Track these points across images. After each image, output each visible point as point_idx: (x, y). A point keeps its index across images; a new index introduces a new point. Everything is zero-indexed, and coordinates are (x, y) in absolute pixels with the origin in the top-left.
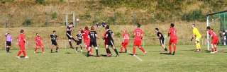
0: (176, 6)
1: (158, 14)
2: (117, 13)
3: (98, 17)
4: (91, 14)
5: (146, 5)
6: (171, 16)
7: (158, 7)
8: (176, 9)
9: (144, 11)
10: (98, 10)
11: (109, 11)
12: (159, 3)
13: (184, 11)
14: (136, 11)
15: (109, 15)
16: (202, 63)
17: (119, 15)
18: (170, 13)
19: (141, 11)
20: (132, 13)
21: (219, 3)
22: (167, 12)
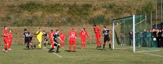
0: (84, 12)
1: (69, 18)
2: (34, 16)
3: (17, 19)
4: (11, 16)
5: (59, 10)
6: (80, 20)
7: (69, 12)
8: (85, 14)
9: (57, 15)
10: (17, 14)
11: (27, 15)
12: (70, 9)
13: (90, 16)
14: (51, 15)
15: (27, 18)
16: (113, 60)
17: (35, 18)
18: (79, 17)
19: (55, 15)
20: (47, 16)
21: (119, 10)
22: (76, 16)
